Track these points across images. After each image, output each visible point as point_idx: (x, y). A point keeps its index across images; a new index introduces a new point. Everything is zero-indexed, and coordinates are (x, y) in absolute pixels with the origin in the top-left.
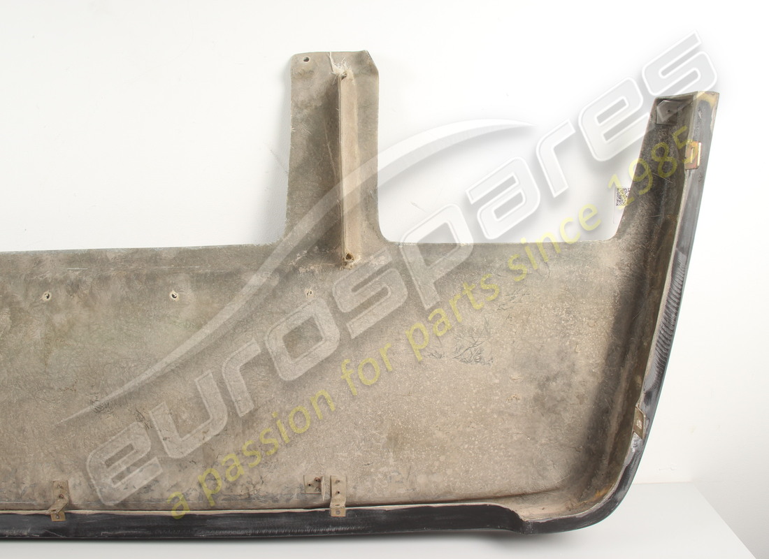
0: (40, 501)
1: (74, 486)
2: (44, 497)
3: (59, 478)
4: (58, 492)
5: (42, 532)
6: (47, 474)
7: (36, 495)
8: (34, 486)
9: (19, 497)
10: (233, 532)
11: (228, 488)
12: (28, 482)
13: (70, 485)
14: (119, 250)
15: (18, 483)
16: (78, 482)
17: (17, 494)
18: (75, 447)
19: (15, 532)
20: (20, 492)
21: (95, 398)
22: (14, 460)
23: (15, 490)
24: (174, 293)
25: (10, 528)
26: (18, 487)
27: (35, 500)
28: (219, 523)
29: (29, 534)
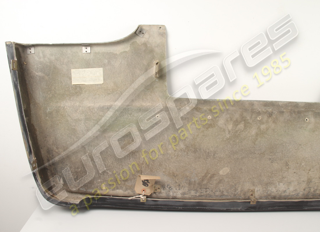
0: (243, 197)
1: (257, 191)
2: (245, 195)
3: (252, 188)
4: (251, 193)
5: (246, 208)
6: (248, 186)
7: (242, 194)
8: (241, 191)
9: (235, 195)
10: (317, 207)
11: (314, 191)
12: (239, 189)
13: (256, 190)
14: (284, 102)
15: (236, 190)
16: (259, 189)
17: (235, 194)
18: (260, 176)
19: (235, 209)
20: (236, 193)
21: (271, 157)
22: (235, 181)
23: (234, 193)
24: (307, 119)
25: (233, 207)
26: (235, 191)
27: (241, 196)
28: (312, 204)
29: (241, 209)
